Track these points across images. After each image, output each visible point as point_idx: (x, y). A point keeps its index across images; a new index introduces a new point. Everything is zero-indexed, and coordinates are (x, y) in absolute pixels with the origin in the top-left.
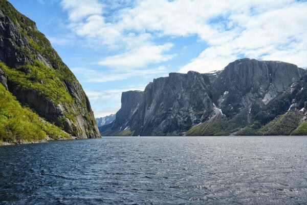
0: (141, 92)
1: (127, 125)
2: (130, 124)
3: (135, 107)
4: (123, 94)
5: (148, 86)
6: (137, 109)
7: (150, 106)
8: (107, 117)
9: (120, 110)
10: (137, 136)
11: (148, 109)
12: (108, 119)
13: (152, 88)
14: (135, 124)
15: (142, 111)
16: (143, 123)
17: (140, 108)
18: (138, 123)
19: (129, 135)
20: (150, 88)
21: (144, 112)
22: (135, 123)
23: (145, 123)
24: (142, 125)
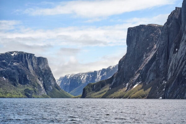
0: (160, 27)
1: (138, 80)
2: (143, 79)
3: (150, 50)
4: (130, 30)
5: (173, 14)
6: (153, 53)
7: (177, 47)
8: (104, 70)
9: (125, 57)
10: (158, 98)
11: (175, 52)
12: (105, 74)
13: (180, 16)
14: (151, 78)
15: (163, 56)
16: (166, 76)
17: (160, 51)
18: (157, 76)
19: (143, 97)
20: (177, 17)
21: (167, 57)
22: (152, 76)
23: (170, 76)
24: (165, 79)
